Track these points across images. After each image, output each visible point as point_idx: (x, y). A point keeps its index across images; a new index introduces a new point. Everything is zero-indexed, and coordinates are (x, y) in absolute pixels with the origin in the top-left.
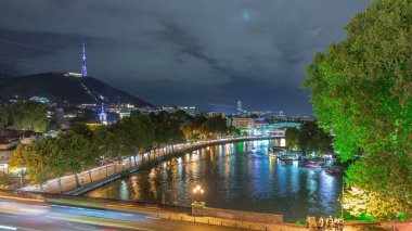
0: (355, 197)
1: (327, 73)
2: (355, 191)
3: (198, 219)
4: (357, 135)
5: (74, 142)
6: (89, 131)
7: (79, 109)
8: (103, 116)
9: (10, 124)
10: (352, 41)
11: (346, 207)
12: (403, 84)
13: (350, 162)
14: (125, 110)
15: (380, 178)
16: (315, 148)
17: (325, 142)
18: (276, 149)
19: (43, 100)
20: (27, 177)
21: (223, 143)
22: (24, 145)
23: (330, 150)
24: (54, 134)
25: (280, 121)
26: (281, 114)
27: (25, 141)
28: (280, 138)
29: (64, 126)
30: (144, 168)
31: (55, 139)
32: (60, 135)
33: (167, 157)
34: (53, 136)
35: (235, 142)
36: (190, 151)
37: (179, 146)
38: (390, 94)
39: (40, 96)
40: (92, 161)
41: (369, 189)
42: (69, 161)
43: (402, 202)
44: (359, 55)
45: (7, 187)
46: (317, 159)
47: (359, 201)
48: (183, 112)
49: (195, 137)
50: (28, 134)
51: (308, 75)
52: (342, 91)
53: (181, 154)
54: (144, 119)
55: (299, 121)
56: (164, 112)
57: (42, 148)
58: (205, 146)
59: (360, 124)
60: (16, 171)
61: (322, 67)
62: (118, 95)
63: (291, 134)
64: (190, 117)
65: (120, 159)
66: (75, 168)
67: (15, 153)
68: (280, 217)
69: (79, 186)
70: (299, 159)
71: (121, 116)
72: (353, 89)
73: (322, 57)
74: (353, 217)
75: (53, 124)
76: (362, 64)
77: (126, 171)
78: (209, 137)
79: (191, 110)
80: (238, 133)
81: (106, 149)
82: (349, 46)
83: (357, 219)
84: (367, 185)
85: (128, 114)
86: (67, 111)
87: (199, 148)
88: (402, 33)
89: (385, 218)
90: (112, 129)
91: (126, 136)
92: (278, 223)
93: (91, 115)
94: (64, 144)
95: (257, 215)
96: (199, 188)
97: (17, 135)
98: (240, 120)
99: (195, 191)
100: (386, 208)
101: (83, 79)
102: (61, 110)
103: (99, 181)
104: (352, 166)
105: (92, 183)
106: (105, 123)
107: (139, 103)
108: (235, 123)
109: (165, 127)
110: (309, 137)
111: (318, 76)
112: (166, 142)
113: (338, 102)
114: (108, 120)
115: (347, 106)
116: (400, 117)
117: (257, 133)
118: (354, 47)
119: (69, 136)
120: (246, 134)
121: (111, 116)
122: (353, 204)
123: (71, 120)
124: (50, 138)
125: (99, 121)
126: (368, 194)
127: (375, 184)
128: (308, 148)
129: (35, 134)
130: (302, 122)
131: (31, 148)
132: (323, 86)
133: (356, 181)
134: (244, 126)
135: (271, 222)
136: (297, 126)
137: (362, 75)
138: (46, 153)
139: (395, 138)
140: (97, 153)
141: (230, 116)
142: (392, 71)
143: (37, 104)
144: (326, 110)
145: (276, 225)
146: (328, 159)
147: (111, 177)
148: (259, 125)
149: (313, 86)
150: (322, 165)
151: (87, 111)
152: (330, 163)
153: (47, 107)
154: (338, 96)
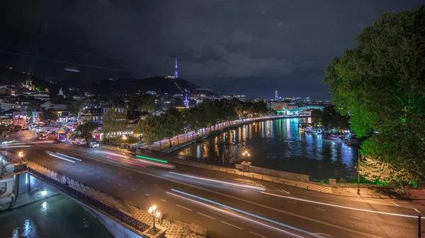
0: (369, 165)
1: (341, 71)
2: (369, 161)
3: (246, 174)
5: (170, 119)
6: (178, 112)
7: (173, 98)
8: (186, 101)
9: (136, 107)
10: (362, 47)
12: (409, 79)
13: (364, 138)
14: (199, 98)
15: (392, 152)
16: (335, 125)
18: (304, 125)
19: (153, 93)
20: (143, 139)
21: (265, 120)
22: (142, 120)
23: (347, 126)
24: (158, 114)
25: (307, 104)
26: (308, 99)
27: (143, 118)
28: (307, 117)
29: (164, 109)
30: (211, 136)
31: (158, 117)
32: (162, 114)
33: (227, 129)
34: (158, 115)
35: (273, 119)
36: (241, 125)
37: (235, 122)
38: (397, 87)
39: (152, 90)
40: (179, 131)
41: (382, 160)
42: (167, 130)
43: (414, 173)
44: (368, 58)
47: (373, 168)
48: (237, 99)
49: (245, 116)
50: (144, 114)
51: (328, 74)
52: (354, 85)
53: (236, 127)
54: (211, 104)
55: (322, 105)
56: (224, 99)
57: (152, 122)
58: (251, 122)
59: (371, 110)
60: (137, 135)
61: (338, 68)
63: (315, 114)
64: (242, 103)
65: (196, 131)
66: (170, 135)
67: (137, 125)
68: (307, 177)
69: (171, 146)
70: (323, 133)
71: (198, 102)
72: (364, 84)
73: (338, 61)
74: (368, 182)
75: (158, 107)
76: (371, 65)
77: (201, 138)
78: (255, 116)
79: (242, 97)
80: (276, 113)
81: (188, 123)
82: (360, 52)
83: (372, 183)
84: (380, 157)
85: (202, 101)
86: (166, 99)
87: (247, 123)
88: (405, 39)
89: (397, 185)
90: (192, 110)
91: (200, 115)
92: (306, 181)
93: (180, 102)
94: (163, 120)
95: (288, 174)
96: (246, 152)
97: (138, 114)
98: (277, 104)
99: (244, 154)
100: (398, 177)
101: (175, 80)
102: (163, 99)
103: (183, 144)
104: (366, 142)
105: (179, 145)
106: (188, 107)
107: (208, 94)
108: (273, 106)
109: (225, 110)
110: (329, 118)
111: (334, 74)
112: (226, 120)
113: (352, 93)
114: (189, 104)
115: (360, 96)
116: (407, 104)
117: (289, 113)
118: (364, 52)
119: (166, 115)
120: (281, 114)
121: (192, 102)
122: (368, 171)
123: (168, 105)
124: (156, 116)
125: (184, 106)
126: (381, 164)
127: (387, 157)
128: (330, 125)
129: (148, 113)
130: (325, 105)
131: (145, 122)
132: (338, 82)
133: (371, 154)
134: (280, 108)
135: (300, 180)
136: (321, 108)
137: (371, 73)
138: (154, 125)
139: (404, 120)
140: (182, 126)
141: (270, 101)
142: (399, 69)
143: (150, 95)
144: (342, 99)
145: (304, 183)
146: (347, 134)
147: (190, 141)
148: (291, 108)
149: (331, 81)
150: (342, 138)
151: (177, 99)
152: (348, 136)
153: (155, 97)
154: (352, 89)
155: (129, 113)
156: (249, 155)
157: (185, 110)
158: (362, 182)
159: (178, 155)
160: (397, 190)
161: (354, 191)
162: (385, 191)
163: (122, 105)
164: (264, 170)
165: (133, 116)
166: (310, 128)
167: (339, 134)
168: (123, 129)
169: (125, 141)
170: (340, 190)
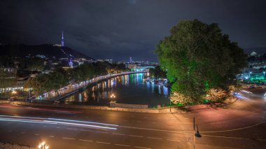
0: (175, 96)
1: (163, 48)
2: (175, 94)
3: (113, 109)
4: (175, 72)
5: (57, 76)
6: (64, 71)
7: (60, 60)
8: (71, 63)
9: (26, 67)
10: (172, 36)
12: (191, 53)
13: (173, 83)
14: (81, 61)
15: (184, 89)
16: (160, 76)
17: (164, 74)
18: (145, 77)
19: (42, 57)
20: (33, 93)
21: (124, 75)
22: (32, 78)
23: (165, 77)
25: (147, 65)
26: (147, 63)
27: (33, 76)
28: (147, 72)
30: (90, 86)
31: (47, 75)
32: (50, 73)
33: (101, 82)
34: (47, 73)
35: (129, 74)
36: (110, 78)
37: (105, 77)
38: (186, 57)
39: (41, 54)
40: (64, 84)
41: (180, 93)
42: (55, 84)
43: (192, 98)
44: (175, 41)
45: (22, 98)
46: (162, 81)
47: (177, 98)
48: (107, 62)
49: (112, 72)
50: (34, 72)
51: (157, 49)
52: (169, 55)
53: (106, 80)
54: (89, 65)
55: (154, 65)
56: (99, 62)
57: (41, 79)
58: (116, 76)
59: (176, 68)
60: (28, 90)
61: (162, 46)
62: (78, 55)
63: (151, 71)
64: (110, 64)
65: (78, 83)
66: (57, 88)
67: (27, 82)
68: (147, 106)
69: (59, 96)
70: (155, 81)
72: (173, 54)
73: (161, 42)
75: (47, 68)
76: (176, 45)
77: (82, 88)
78: (118, 72)
79: (110, 61)
80: (130, 70)
81: (72, 79)
82: (171, 38)
83: (176, 105)
84: (179, 91)
85: (83, 63)
86: (54, 61)
87: (113, 77)
89: (186, 104)
90: (75, 69)
91: (81, 72)
93: (66, 64)
94: (52, 77)
95: (138, 106)
96: (113, 95)
97: (28, 73)
98: (131, 65)
100: (186, 100)
101: (62, 47)
102: (51, 61)
103: (68, 93)
105: (65, 94)
106: (72, 67)
107: (88, 58)
108: (129, 66)
109: (99, 69)
110: (158, 72)
111: (160, 49)
112: (99, 75)
113: (168, 60)
114: (73, 65)
115: (171, 61)
116: (190, 65)
117: (138, 70)
118: (173, 39)
119: (54, 73)
120: (133, 71)
121: (75, 64)
122: (174, 99)
123: (56, 66)
124: (45, 74)
125: (69, 66)
126: (180, 95)
127: (182, 91)
128: (158, 76)
129: (38, 72)
131: (35, 79)
132: (162, 53)
133: (175, 90)
134: (132, 67)
135: (143, 108)
136: (154, 67)
137: (176, 49)
138: (43, 81)
140: (68, 81)
141: (127, 63)
143: (39, 58)
145: (145, 109)
146: (166, 81)
147: (74, 91)
148: (139, 67)
149: (159, 53)
151: (64, 61)
153: (44, 60)
154: (168, 57)
155: (19, 72)
157: (70, 69)
158: (172, 105)
160: (186, 107)
161: (168, 110)
162: (181, 108)
163: (11, 65)
164: (123, 105)
165: (23, 74)
166: (148, 78)
168: (13, 86)
169: (14, 95)
170: (162, 111)
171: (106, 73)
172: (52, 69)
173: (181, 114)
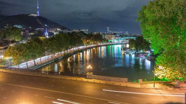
0: (160, 70)
1: (148, 15)
2: (160, 67)
3: (89, 80)
4: (162, 42)
5: (34, 45)
6: (40, 40)
7: (36, 31)
8: (47, 34)
9: (5, 37)
11: (156, 75)
12: (182, 19)
13: (158, 54)
14: (56, 31)
15: (172, 62)
16: (142, 48)
17: (147, 46)
18: (125, 49)
19: (19, 27)
20: (12, 61)
21: (101, 46)
22: (11, 47)
23: (149, 49)
24: (24, 42)
25: (127, 36)
26: (127, 33)
27: (11, 45)
28: (126, 44)
30: (65, 57)
31: (25, 44)
32: (27, 42)
33: (76, 52)
35: (106, 45)
36: (86, 49)
37: (81, 47)
38: (176, 24)
39: (18, 25)
40: (41, 54)
41: (166, 67)
43: (182, 72)
44: (162, 6)
45: (3, 66)
47: (162, 72)
48: (82, 32)
49: (88, 43)
50: (13, 42)
51: (139, 15)
52: (155, 22)
53: (82, 51)
54: (65, 35)
55: (135, 36)
57: (19, 48)
58: (92, 47)
59: (163, 37)
60: (7, 58)
61: (146, 12)
62: (53, 24)
63: (131, 42)
64: (85, 34)
65: (54, 53)
66: (34, 57)
67: (7, 50)
68: (126, 79)
69: (35, 65)
70: (135, 53)
71: (55, 34)
72: (160, 21)
73: (145, 7)
74: (159, 79)
75: (24, 37)
76: (163, 10)
77: (57, 59)
78: (94, 43)
79: (86, 31)
80: (108, 42)
81: (48, 49)
82: (158, 2)
83: (161, 80)
84: (166, 65)
85: (58, 33)
86: (30, 31)
87: (90, 48)
89: (174, 80)
91: (57, 43)
92: (126, 82)
93: (42, 34)
94: (29, 46)
95: (116, 78)
96: (90, 66)
97: (7, 43)
98: (108, 36)
99: (88, 67)
100: (174, 75)
101: (37, 17)
102: (28, 31)
103: (45, 63)
104: (159, 56)
105: (42, 64)
106: (47, 37)
107: (63, 28)
108: (106, 37)
109: (74, 39)
110: (139, 43)
111: (143, 16)
112: (75, 46)
113: (153, 27)
114: (49, 35)
115: (157, 29)
116: (180, 34)
117: (116, 41)
118: (160, 3)
119: (31, 43)
120: (111, 42)
121: (50, 34)
122: (159, 73)
123: (32, 36)
124: (23, 44)
125: (45, 36)
126: (166, 69)
127: (169, 65)
128: (139, 48)
129: (16, 42)
130: (136, 36)
131: (14, 48)
132: (146, 20)
133: (161, 63)
134: (110, 38)
135: (122, 82)
136: (134, 38)
137: (163, 15)
138: (21, 50)
139: (178, 44)
140: (44, 50)
141: (104, 34)
142: (177, 14)
143: (17, 28)
144: (147, 31)
145: (124, 82)
146: (148, 53)
147: (50, 61)
148: (117, 38)
149: (141, 20)
150: (145, 56)
151: (39, 31)
152: (149, 55)
153: (21, 30)
154: (153, 25)
156: (91, 68)
157: (46, 39)
158: (157, 80)
159: (41, 71)
160: (173, 83)
161: (151, 85)
162: (167, 84)
164: (101, 77)
165: (3, 44)
166: (128, 50)
167: (144, 53)
170: (144, 86)
171: (81, 44)
172: (29, 39)
173: (167, 90)
